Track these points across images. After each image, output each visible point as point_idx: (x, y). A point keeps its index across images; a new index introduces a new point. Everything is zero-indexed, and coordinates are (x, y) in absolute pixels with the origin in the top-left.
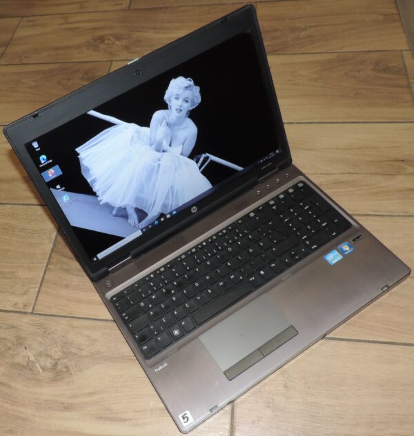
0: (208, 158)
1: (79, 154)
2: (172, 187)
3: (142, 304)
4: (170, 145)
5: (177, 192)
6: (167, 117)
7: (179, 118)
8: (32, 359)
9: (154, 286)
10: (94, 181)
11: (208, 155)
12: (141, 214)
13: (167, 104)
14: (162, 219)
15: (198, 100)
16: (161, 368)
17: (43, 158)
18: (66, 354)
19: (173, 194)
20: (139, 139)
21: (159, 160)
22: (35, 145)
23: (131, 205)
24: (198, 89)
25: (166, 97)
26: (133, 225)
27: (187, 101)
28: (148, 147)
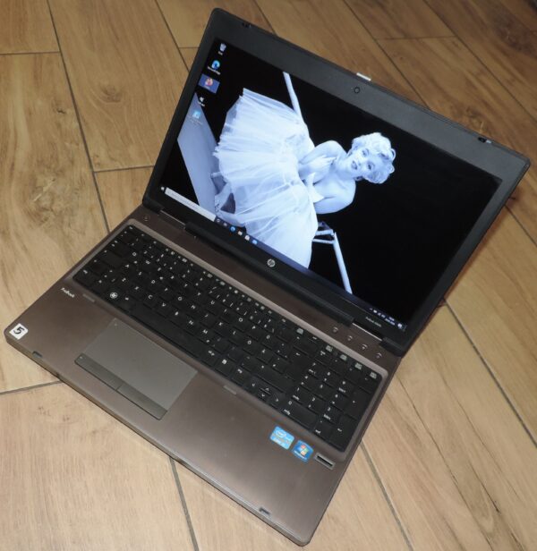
0: (332, 238)
1: (242, 95)
2: (277, 219)
3: (134, 254)
4: (314, 184)
5: (275, 229)
6: (338, 158)
7: (346, 172)
8: (45, 189)
9: (160, 258)
10: (229, 130)
11: (335, 236)
12: (231, 206)
13: (350, 147)
14: (240, 233)
15: (381, 179)
16: (68, 292)
17: (217, 64)
18: (60, 215)
19: (271, 226)
20: (297, 144)
21: (292, 183)
22: (223, 47)
23: (232, 187)
24: (392, 170)
25: (357, 140)
26: (216, 204)
27: (370, 167)
28: (297, 161)
